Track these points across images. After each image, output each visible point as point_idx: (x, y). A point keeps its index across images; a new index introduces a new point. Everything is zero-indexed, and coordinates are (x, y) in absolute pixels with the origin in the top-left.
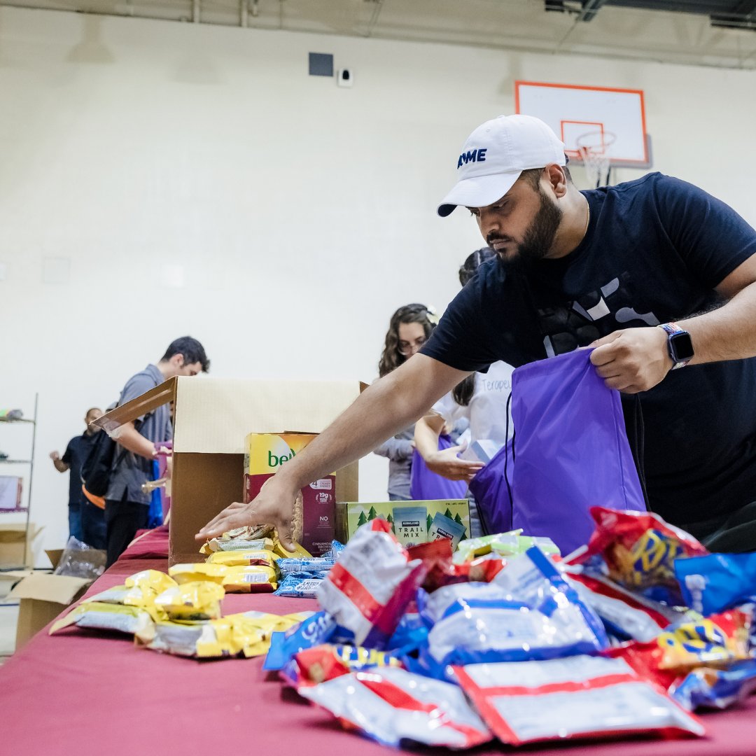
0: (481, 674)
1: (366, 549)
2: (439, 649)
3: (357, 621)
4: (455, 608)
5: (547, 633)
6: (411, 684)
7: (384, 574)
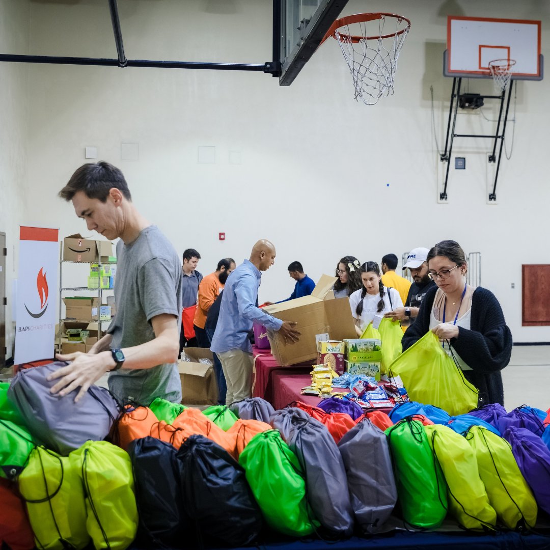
0: (372, 401)
1: (358, 385)
2: (367, 398)
3: (357, 395)
4: (369, 394)
5: (380, 397)
6: (364, 402)
7: (361, 389)
